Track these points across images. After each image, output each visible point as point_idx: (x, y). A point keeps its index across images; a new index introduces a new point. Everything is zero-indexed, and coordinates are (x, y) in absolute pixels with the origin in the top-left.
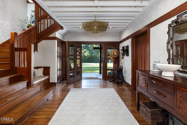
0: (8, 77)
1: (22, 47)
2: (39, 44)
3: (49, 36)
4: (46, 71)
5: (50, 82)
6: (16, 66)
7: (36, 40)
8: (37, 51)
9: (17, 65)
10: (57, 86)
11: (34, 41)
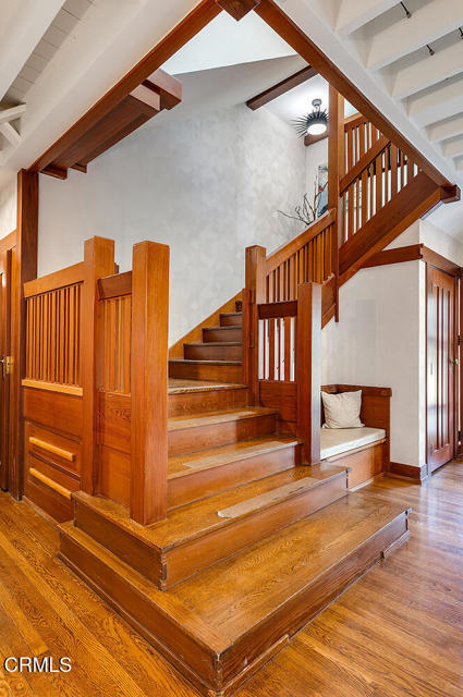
0: (235, 417)
1: (282, 300)
2: (342, 291)
3: (386, 249)
4: (375, 406)
5: (392, 460)
6: (261, 377)
7: (333, 275)
8: (337, 320)
9: (263, 373)
10: (423, 489)
11: (325, 279)
